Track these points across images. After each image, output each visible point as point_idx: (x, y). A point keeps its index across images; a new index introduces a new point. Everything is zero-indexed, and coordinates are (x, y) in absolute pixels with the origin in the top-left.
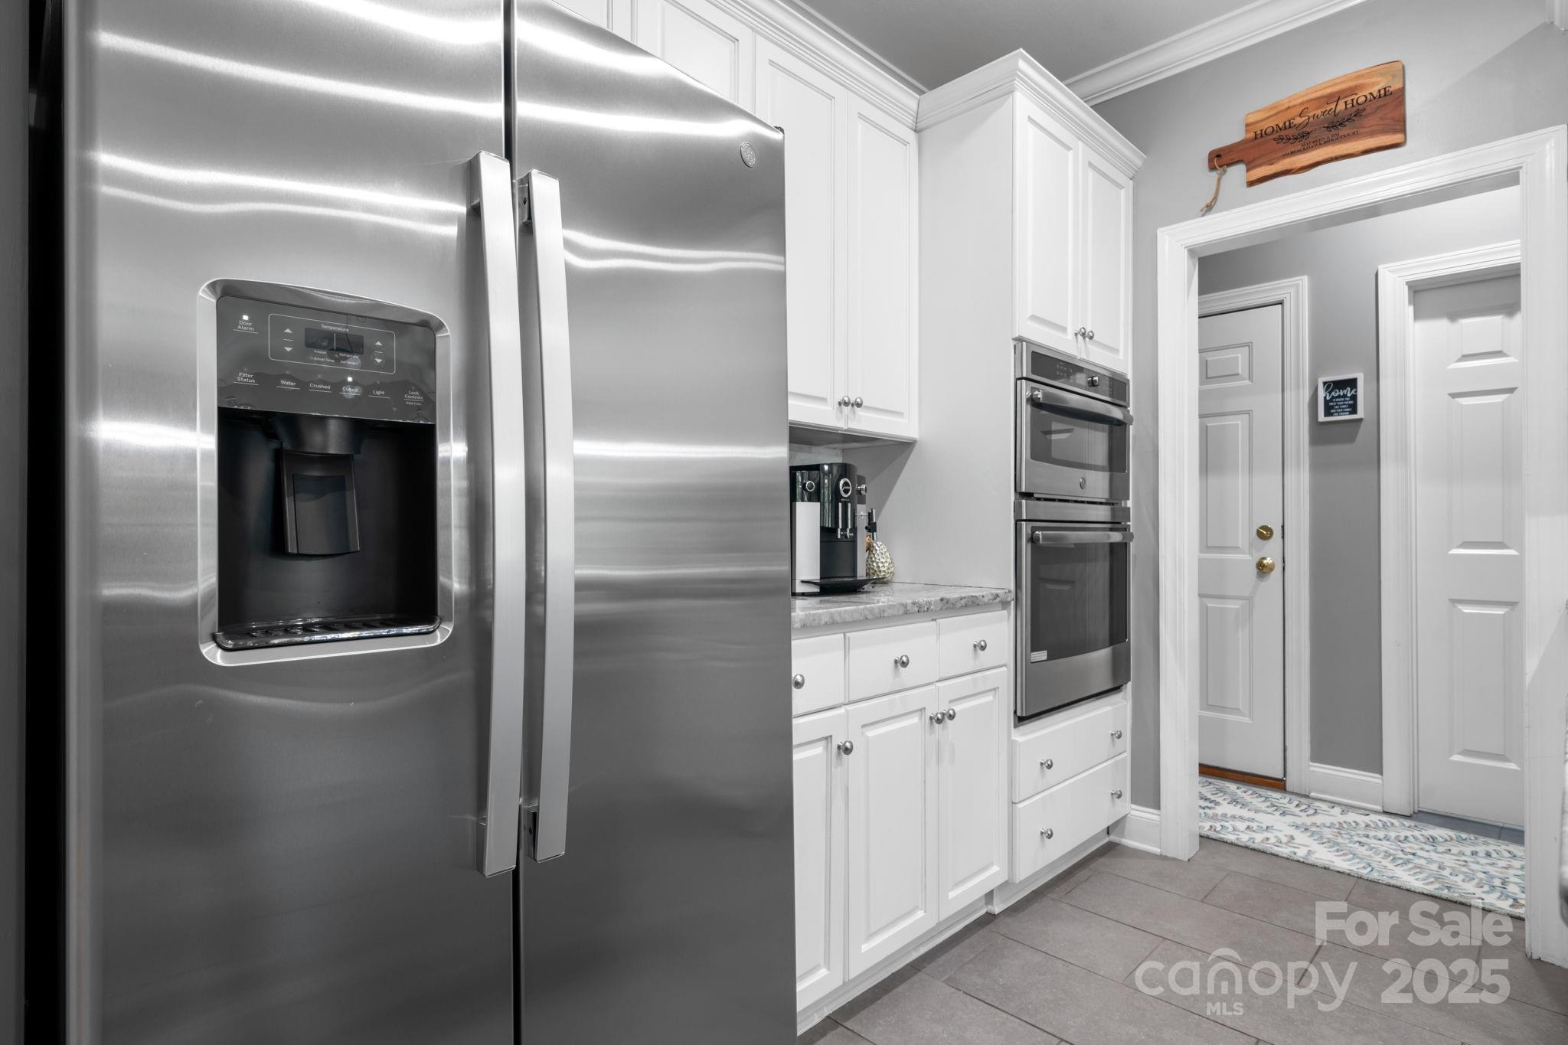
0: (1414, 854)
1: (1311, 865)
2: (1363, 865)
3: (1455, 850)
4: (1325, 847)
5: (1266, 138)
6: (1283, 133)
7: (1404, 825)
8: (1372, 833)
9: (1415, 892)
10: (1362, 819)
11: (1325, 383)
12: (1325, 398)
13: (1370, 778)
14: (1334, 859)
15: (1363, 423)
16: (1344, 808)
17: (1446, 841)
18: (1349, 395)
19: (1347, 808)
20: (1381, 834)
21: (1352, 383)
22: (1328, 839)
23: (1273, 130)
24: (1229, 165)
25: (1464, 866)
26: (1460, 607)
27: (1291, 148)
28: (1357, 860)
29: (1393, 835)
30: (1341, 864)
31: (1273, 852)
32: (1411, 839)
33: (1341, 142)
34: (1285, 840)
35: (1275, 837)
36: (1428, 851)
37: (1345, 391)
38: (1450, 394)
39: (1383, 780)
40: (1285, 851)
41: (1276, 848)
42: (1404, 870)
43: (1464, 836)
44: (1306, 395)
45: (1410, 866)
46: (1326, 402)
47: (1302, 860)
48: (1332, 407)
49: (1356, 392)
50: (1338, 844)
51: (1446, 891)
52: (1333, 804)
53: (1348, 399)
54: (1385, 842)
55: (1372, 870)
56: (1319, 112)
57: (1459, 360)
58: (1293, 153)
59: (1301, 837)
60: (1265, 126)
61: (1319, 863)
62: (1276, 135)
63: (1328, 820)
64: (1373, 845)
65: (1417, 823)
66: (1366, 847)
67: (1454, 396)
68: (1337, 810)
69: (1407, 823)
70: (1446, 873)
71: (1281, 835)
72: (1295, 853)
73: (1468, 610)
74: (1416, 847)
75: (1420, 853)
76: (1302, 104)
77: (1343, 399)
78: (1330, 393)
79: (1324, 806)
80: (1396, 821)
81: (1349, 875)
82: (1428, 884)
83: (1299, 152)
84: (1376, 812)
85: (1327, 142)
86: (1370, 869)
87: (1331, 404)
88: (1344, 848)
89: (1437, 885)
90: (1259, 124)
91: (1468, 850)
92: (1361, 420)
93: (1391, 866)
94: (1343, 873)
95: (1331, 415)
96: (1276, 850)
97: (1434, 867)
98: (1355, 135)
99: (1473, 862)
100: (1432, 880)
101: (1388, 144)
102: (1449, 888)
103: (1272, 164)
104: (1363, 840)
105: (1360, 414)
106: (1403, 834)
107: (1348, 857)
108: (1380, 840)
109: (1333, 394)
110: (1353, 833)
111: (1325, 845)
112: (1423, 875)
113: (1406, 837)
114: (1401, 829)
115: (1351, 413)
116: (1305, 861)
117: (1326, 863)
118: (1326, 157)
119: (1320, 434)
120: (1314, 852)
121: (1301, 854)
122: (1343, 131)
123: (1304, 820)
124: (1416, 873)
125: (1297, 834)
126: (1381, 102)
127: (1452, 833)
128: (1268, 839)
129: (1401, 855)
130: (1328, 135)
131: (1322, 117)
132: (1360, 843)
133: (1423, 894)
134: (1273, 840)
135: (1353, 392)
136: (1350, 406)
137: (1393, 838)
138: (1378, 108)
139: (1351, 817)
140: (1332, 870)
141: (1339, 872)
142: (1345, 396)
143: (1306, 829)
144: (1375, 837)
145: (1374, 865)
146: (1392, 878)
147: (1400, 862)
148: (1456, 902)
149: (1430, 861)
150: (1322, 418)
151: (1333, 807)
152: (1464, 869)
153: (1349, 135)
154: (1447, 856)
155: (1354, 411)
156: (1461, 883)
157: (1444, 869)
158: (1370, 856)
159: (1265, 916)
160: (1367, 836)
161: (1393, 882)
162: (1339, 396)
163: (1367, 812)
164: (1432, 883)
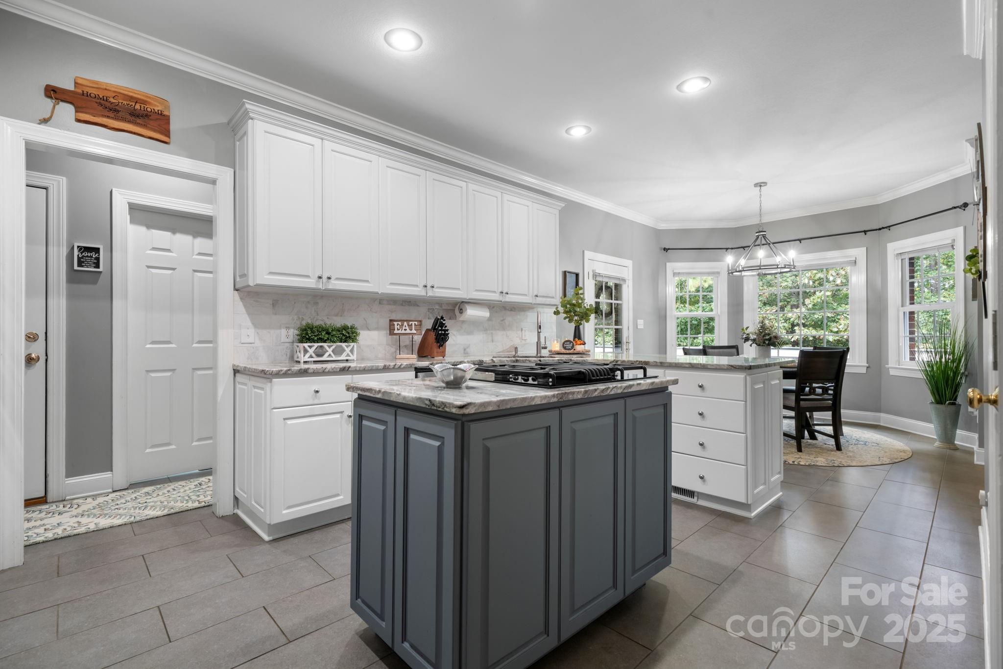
0: (146, 502)
1: (102, 529)
2: (128, 517)
3: (160, 493)
4: (102, 518)
5: (89, 98)
6: (102, 102)
7: (129, 493)
8: (118, 502)
9: (160, 517)
10: (106, 499)
11: (78, 247)
12: (78, 255)
13: (107, 475)
14: (112, 521)
15: (102, 274)
16: (92, 497)
17: (153, 491)
18: (94, 257)
19: (94, 497)
20: (123, 501)
21: (97, 250)
22: (99, 514)
23: (96, 97)
24: (62, 101)
25: (169, 498)
26: (151, 374)
27: (107, 114)
28: (124, 516)
29: (129, 499)
30: (117, 521)
31: (75, 533)
32: (138, 497)
33: (137, 126)
34: (76, 525)
35: (68, 526)
36: (150, 499)
37: (92, 254)
38: (146, 266)
39: (113, 474)
40: (82, 530)
41: (75, 531)
42: (148, 510)
43: (159, 486)
44: (64, 251)
45: (149, 508)
46: (79, 259)
47: (96, 529)
48: (83, 262)
49: (99, 255)
50: (107, 514)
51: (172, 510)
52: (86, 498)
53: (93, 259)
54: (128, 504)
55: (135, 517)
56: (125, 102)
57: (151, 250)
58: (108, 117)
59: (84, 520)
60: (90, 91)
61: (106, 526)
62: (98, 101)
63: (90, 506)
64: (124, 507)
65: (135, 490)
66: (122, 509)
67: (149, 267)
68: (89, 500)
69: (130, 491)
70: (166, 503)
71: (71, 524)
72: (89, 528)
73: (153, 375)
74: (144, 499)
75: (148, 501)
76: (115, 92)
77: (90, 258)
78: (82, 253)
79: (81, 501)
80: (124, 493)
81: (125, 524)
82: (163, 511)
83: (112, 118)
84: (111, 493)
85: (129, 122)
86: (133, 517)
87: (82, 260)
88: (112, 514)
89: (167, 510)
90: (84, 87)
91: (165, 491)
92: (100, 272)
93: (141, 511)
94: (122, 525)
95: (83, 266)
96: (76, 532)
97: (159, 503)
98: (144, 126)
99: (171, 495)
100: (163, 508)
101: (162, 140)
102: (172, 508)
103: (94, 116)
104: (117, 507)
105: (101, 269)
106: (133, 496)
107: (118, 517)
108: (125, 503)
109: (84, 254)
110: (109, 506)
111: (100, 518)
112: (158, 509)
113: (136, 497)
114: (130, 495)
115: (95, 267)
116: (98, 529)
117: (111, 525)
118: (129, 129)
119: (73, 277)
120: (99, 523)
121: (92, 527)
122: (138, 121)
123: (74, 512)
124: (154, 509)
125: (79, 519)
126: (159, 117)
127: (153, 487)
128: (65, 529)
129: (141, 505)
130: (129, 117)
131: (127, 106)
132: (117, 509)
133: (164, 516)
134: (69, 529)
135: (97, 255)
136: (94, 263)
137: (130, 500)
138: (157, 119)
139: (100, 500)
140: (115, 527)
141: (119, 525)
142: (91, 257)
143: (82, 515)
144: (122, 503)
145: (133, 514)
146: (146, 515)
147: (143, 508)
148: (179, 512)
149: (155, 502)
150: (76, 267)
151: (86, 499)
152: (171, 499)
153: (142, 124)
154: (159, 497)
155: (97, 266)
156: (175, 505)
157: (163, 502)
158: (127, 512)
159: (104, 562)
160: (118, 504)
161: (149, 517)
162: (87, 256)
163: (107, 495)
164: (164, 510)
